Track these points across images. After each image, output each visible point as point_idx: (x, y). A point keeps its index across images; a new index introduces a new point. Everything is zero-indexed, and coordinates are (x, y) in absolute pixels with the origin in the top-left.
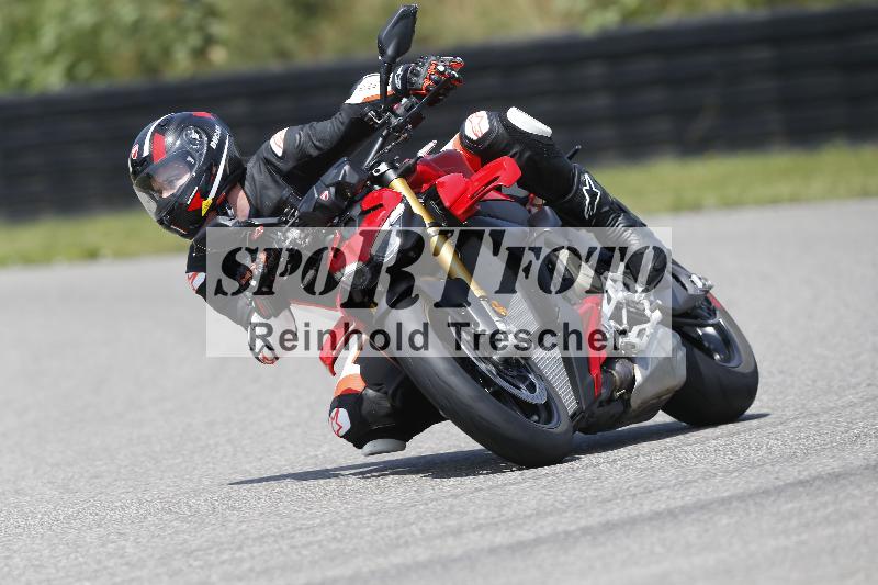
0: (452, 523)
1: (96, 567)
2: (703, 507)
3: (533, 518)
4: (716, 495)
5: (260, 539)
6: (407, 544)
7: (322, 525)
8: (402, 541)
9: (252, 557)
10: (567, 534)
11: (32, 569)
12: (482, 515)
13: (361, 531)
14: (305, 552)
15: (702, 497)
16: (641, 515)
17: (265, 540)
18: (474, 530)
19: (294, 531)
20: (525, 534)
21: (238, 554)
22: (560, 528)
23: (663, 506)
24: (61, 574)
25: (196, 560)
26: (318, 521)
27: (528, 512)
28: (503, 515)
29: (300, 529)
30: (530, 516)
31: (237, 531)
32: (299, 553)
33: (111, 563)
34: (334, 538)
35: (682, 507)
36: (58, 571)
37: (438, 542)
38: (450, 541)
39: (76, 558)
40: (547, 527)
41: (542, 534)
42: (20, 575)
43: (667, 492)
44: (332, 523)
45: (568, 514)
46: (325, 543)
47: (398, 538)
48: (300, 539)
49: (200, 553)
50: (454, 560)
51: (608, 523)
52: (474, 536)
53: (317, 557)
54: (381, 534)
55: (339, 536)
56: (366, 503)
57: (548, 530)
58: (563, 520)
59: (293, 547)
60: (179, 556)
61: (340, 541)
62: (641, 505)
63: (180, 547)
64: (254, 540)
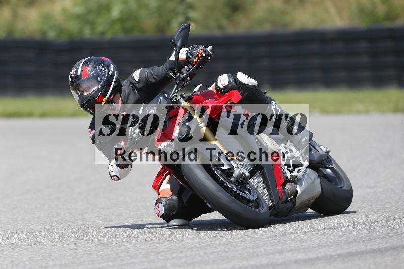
0: (279, 248)
1: (115, 256)
2: (395, 248)
3: (316, 248)
4: (401, 244)
5: (191, 249)
6: (257, 256)
7: (220, 244)
8: (255, 254)
9: (186, 256)
10: (331, 256)
11: (86, 255)
12: (293, 245)
13: (237, 248)
14: (211, 256)
15: (395, 244)
16: (366, 250)
17: (193, 249)
18: (289, 252)
19: (207, 246)
20: (312, 255)
21: (181, 255)
22: (328, 254)
23: (376, 247)
24: (99, 259)
25: (160, 256)
26: (218, 242)
27: (314, 245)
28: (302, 246)
29: (210, 245)
30: (315, 247)
31: (181, 244)
32: (208, 257)
33: (122, 255)
34: (225, 251)
35: (385, 248)
36: (98, 257)
37: (271, 256)
38: (277, 256)
39: (107, 252)
40: (322, 252)
41: (320, 255)
42: (81, 258)
43: (379, 241)
44: (224, 244)
45: (332, 248)
46: (220, 253)
47: (254, 252)
48: (209, 250)
49: (163, 253)
50: (278, 265)
51: (350, 253)
52: (289, 255)
53: (216, 259)
54: (246, 250)
55: (227, 250)
56: (241, 236)
57: (323, 254)
58: (330, 250)
59: (206, 254)
60: (153, 254)
61: (227, 252)
62: (367, 246)
63: (155, 250)
64: (188, 249)
